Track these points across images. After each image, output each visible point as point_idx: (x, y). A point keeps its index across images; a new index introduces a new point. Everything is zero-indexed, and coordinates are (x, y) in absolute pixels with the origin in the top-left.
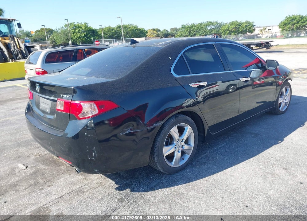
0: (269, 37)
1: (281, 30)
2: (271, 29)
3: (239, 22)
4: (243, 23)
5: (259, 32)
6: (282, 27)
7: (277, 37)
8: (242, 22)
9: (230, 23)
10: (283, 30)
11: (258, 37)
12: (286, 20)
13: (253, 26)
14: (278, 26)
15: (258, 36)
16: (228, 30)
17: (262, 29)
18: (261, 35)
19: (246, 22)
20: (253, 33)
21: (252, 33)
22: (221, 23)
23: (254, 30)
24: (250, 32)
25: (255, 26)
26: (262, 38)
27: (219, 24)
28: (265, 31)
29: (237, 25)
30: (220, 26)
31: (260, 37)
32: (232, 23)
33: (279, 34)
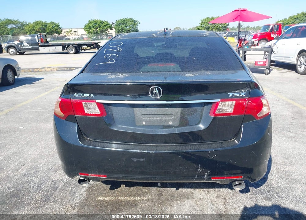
0: (76, 39)
1: (87, 33)
2: (76, 32)
3: (44, 22)
4: (48, 24)
5: (65, 33)
6: (87, 30)
7: (84, 39)
8: (47, 22)
9: (34, 23)
10: (88, 33)
11: (67, 39)
12: (89, 24)
13: (60, 28)
14: (84, 29)
15: (66, 37)
16: (34, 30)
17: (68, 30)
18: (69, 37)
19: (51, 23)
20: (61, 35)
21: (59, 34)
22: (23, 22)
23: (61, 31)
24: (57, 33)
25: (61, 27)
26: (70, 39)
27: (20, 23)
28: (71, 33)
29: (42, 25)
30: (23, 25)
31: (69, 39)
32: (36, 23)
33: (85, 37)
